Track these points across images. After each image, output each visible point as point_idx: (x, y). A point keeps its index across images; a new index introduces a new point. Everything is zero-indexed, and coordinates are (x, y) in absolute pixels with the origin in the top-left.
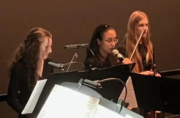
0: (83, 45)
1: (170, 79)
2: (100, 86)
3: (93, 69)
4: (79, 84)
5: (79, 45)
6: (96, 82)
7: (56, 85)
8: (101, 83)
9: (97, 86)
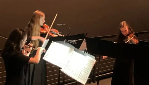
0: (65, 24)
1: (103, 40)
2: (76, 43)
3: (69, 35)
4: (64, 42)
5: (63, 24)
6: (73, 41)
7: (53, 42)
8: (76, 41)
9: (75, 43)
